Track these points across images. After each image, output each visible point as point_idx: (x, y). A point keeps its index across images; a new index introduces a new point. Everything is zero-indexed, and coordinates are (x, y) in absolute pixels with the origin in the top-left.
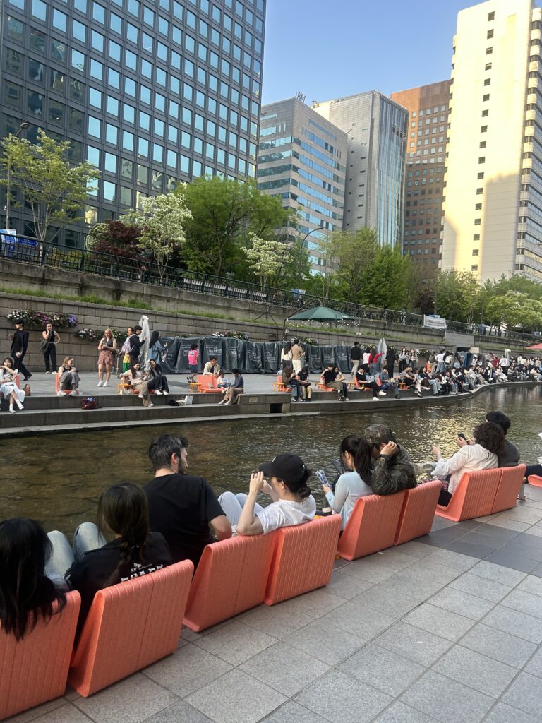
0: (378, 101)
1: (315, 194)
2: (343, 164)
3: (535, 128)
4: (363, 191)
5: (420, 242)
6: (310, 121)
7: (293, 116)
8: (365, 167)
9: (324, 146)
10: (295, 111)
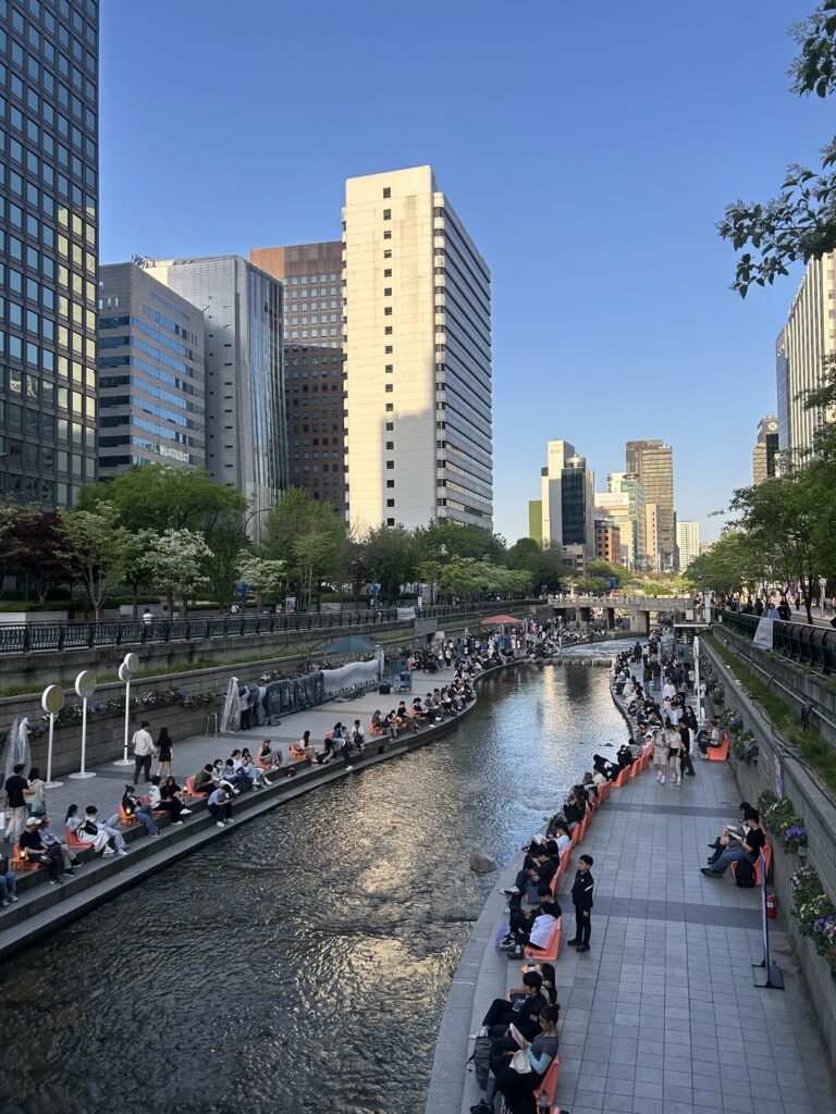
0: (243, 269)
1: (166, 396)
2: (199, 351)
3: (447, 336)
4: (230, 391)
5: (307, 456)
6: (153, 295)
7: (129, 288)
8: (231, 358)
9: (174, 328)
10: (132, 281)
